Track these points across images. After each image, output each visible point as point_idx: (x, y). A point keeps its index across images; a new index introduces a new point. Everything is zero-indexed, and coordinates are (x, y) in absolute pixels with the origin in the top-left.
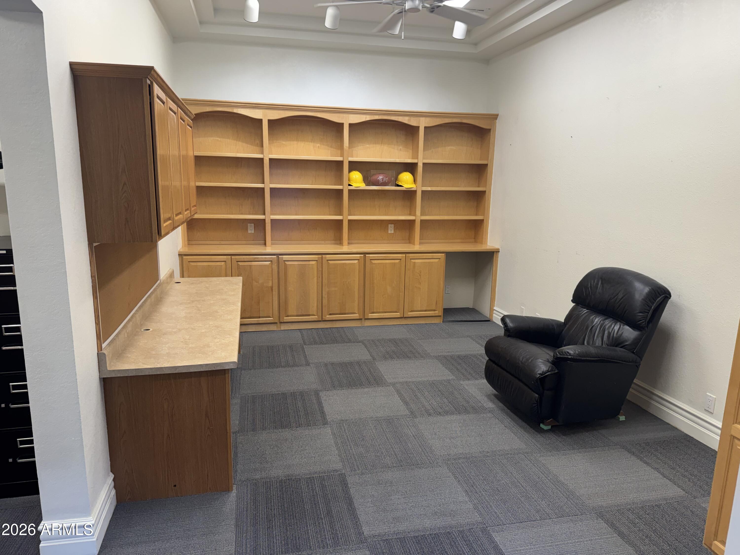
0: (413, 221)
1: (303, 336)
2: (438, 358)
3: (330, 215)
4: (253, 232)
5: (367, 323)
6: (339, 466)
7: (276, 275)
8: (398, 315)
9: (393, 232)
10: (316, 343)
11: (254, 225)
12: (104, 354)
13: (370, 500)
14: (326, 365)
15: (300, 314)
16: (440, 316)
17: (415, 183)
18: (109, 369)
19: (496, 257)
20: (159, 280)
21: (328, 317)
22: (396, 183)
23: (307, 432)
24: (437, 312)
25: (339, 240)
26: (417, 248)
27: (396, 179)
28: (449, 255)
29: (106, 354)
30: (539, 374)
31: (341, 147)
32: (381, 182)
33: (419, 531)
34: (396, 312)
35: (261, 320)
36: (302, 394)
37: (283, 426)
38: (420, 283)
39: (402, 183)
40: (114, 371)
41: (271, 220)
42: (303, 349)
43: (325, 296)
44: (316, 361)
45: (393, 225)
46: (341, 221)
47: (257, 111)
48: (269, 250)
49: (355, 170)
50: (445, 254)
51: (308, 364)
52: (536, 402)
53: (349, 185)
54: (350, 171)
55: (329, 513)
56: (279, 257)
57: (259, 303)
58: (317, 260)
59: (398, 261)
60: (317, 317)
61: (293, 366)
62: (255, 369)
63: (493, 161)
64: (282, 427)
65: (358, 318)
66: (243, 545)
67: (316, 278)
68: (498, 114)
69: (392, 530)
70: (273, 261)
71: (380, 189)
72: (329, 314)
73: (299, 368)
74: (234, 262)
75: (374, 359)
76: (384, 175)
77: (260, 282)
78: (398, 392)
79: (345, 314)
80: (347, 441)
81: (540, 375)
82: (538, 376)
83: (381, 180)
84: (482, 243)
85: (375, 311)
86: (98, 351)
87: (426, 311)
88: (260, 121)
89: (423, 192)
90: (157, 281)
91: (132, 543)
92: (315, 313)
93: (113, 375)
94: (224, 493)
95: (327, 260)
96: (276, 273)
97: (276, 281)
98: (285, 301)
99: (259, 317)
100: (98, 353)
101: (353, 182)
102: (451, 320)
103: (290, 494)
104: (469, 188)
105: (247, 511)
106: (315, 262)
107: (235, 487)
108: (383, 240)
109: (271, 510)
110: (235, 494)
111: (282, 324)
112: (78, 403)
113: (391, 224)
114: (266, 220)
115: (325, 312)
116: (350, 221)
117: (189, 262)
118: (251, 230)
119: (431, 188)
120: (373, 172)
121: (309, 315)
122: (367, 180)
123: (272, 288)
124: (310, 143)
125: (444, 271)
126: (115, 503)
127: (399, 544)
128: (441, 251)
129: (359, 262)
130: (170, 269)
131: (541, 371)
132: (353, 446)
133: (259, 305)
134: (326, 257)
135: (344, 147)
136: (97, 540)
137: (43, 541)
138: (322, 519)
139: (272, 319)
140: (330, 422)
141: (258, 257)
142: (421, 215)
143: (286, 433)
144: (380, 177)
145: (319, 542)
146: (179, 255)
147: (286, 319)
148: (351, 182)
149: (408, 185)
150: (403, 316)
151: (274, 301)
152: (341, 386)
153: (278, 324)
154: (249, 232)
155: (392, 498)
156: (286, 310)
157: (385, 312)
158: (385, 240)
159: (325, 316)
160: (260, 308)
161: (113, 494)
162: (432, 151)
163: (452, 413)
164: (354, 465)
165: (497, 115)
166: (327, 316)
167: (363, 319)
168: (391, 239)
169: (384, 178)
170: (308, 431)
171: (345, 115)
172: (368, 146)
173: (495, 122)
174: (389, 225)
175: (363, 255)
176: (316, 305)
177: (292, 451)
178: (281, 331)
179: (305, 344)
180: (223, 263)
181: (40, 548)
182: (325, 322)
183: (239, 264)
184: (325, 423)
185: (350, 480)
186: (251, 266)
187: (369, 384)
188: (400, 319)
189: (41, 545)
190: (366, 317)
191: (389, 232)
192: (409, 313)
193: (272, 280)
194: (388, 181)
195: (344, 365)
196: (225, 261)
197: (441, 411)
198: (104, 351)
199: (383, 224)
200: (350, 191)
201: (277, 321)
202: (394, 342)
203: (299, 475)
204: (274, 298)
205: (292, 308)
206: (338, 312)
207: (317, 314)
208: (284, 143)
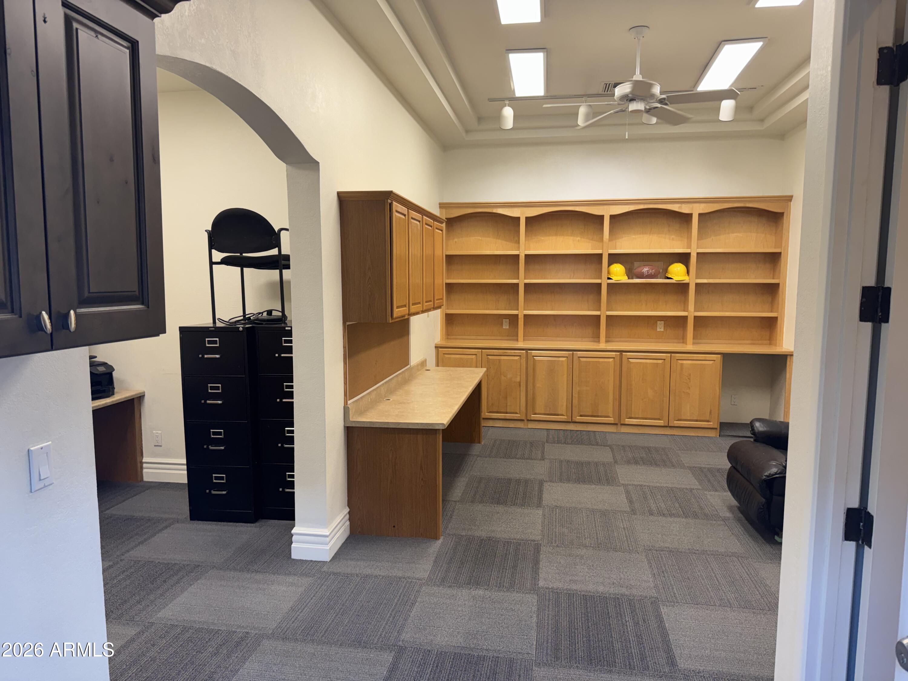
0: (685, 318)
1: (548, 435)
2: (690, 468)
3: (589, 310)
4: (508, 327)
5: (624, 430)
6: (539, 538)
7: (525, 370)
8: (661, 423)
9: (663, 330)
10: (559, 442)
11: (509, 320)
12: (348, 407)
13: (555, 565)
14: (561, 461)
15: (548, 412)
16: (716, 429)
17: (688, 275)
18: (351, 420)
19: (790, 362)
20: (409, 365)
21: (579, 419)
22: (666, 275)
23: (519, 510)
24: (711, 423)
25: (596, 337)
26: (690, 347)
27: (666, 271)
28: (727, 357)
29: (350, 408)
30: (765, 476)
31: (601, 239)
32: (646, 274)
33: (590, 592)
34: (659, 419)
35: (507, 416)
36: (527, 482)
37: (499, 503)
38: (690, 388)
39: (672, 275)
40: (354, 422)
41: (524, 315)
42: (544, 447)
43: (575, 395)
44: (552, 457)
45: (663, 322)
46: (598, 317)
47: (516, 209)
48: (521, 344)
49: (616, 262)
50: (722, 355)
51: (543, 459)
52: (762, 507)
53: (609, 278)
54: (610, 264)
55: (515, 567)
56: (527, 352)
57: (506, 398)
58: (567, 357)
59: (660, 361)
60: (566, 417)
61: (527, 459)
62: (490, 457)
63: (788, 249)
64: (497, 503)
65: (613, 422)
66: (435, 574)
67: (566, 375)
68: (793, 195)
69: (565, 587)
70: (522, 355)
71: (645, 282)
72: (580, 415)
73: (533, 461)
74: (485, 357)
75: (616, 462)
76: (649, 267)
77: (509, 376)
78: (627, 492)
79: (598, 416)
80: (554, 522)
81: (767, 477)
82: (764, 477)
83: (646, 273)
84: (776, 345)
85: (633, 416)
86: (344, 405)
87: (697, 421)
88: (518, 219)
89: (697, 285)
90: (407, 366)
91: (354, 559)
92: (564, 413)
93: (353, 425)
94: (432, 540)
95: (579, 357)
96: (525, 368)
97: (524, 376)
98: (533, 398)
99: (507, 413)
100: (344, 407)
101: (613, 275)
102: (730, 435)
103: (487, 550)
104: (761, 280)
105: (446, 554)
106: (565, 358)
107: (442, 538)
108: (651, 339)
109: (466, 556)
110: (440, 542)
111: (530, 422)
112: (325, 437)
113: (661, 321)
114: (519, 315)
115: (575, 412)
116: (608, 317)
117: (444, 354)
118: (506, 326)
119: (707, 281)
120: (636, 264)
121: (558, 415)
122: (630, 274)
123: (520, 383)
124: (570, 237)
125: (720, 375)
126: (348, 533)
127: (567, 597)
128: (716, 352)
129: (614, 361)
130: (424, 358)
131: (768, 473)
132: (557, 526)
133: (507, 400)
134: (577, 353)
135: (604, 239)
136: (330, 549)
137: (295, 542)
138: (506, 569)
139: (519, 415)
140: (544, 506)
141: (508, 352)
142: (695, 311)
143: (501, 509)
144: (645, 270)
145: (497, 583)
146: (435, 347)
147: (534, 417)
148: (611, 275)
149: (679, 277)
150: (667, 425)
151: (521, 396)
152: (569, 480)
153: (526, 421)
154: (504, 327)
155: (577, 567)
156: (534, 408)
157: (646, 419)
158: (652, 338)
159: (576, 418)
160: (507, 404)
161: (347, 524)
162: (713, 239)
163: (679, 516)
164: (552, 539)
165: (792, 197)
166: (578, 417)
167: (619, 424)
168: (660, 338)
169: (649, 270)
170: (521, 509)
171: (605, 207)
172: (634, 236)
173: (789, 205)
174: (658, 322)
175: (619, 353)
176: (565, 404)
177: (500, 521)
178: (528, 429)
179: (547, 442)
180: (474, 356)
181: (292, 547)
182: (576, 424)
183: (489, 358)
184: (539, 505)
185: (543, 549)
186: (500, 360)
187: (599, 481)
188: (663, 429)
189: (292, 545)
190: (622, 422)
191: (658, 330)
192: (675, 422)
193: (520, 375)
194: (654, 273)
195: (580, 464)
196: (476, 355)
197: (666, 512)
198: (348, 406)
199: (651, 321)
200: (609, 284)
201: (523, 418)
202: (648, 450)
203: (499, 538)
204: (521, 394)
205: (540, 406)
206: (590, 414)
207: (567, 413)
208: (543, 238)
